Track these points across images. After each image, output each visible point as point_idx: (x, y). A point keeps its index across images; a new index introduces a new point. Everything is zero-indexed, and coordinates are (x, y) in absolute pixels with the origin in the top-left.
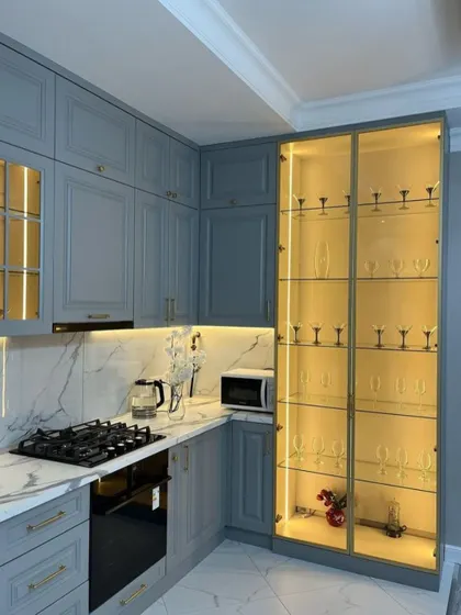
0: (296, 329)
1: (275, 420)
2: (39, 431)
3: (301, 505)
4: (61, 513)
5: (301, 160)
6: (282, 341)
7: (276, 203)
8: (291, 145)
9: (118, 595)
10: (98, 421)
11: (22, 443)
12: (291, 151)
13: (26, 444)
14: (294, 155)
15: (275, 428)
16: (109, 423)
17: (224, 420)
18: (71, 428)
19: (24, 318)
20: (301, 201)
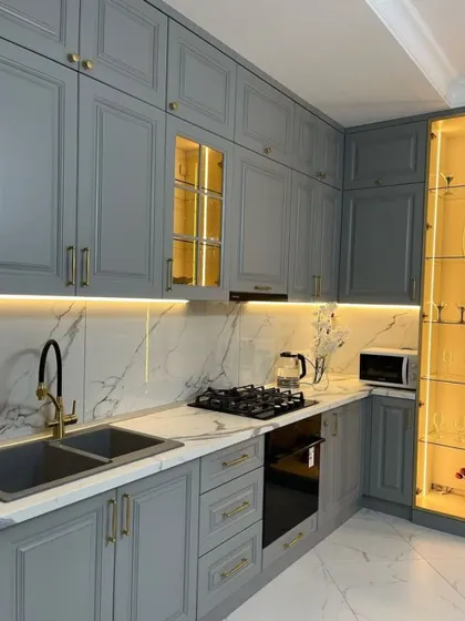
0: (440, 308)
1: (417, 396)
2: (209, 389)
3: (437, 482)
4: (244, 456)
5: (448, 138)
6: (425, 319)
7: (424, 181)
8: (441, 122)
9: (281, 538)
10: (252, 386)
11: (198, 398)
12: (440, 128)
13: (201, 400)
14: (443, 134)
15: (417, 404)
16: (263, 388)
17: (365, 394)
18: (235, 389)
19: (203, 284)
20: (449, 179)
